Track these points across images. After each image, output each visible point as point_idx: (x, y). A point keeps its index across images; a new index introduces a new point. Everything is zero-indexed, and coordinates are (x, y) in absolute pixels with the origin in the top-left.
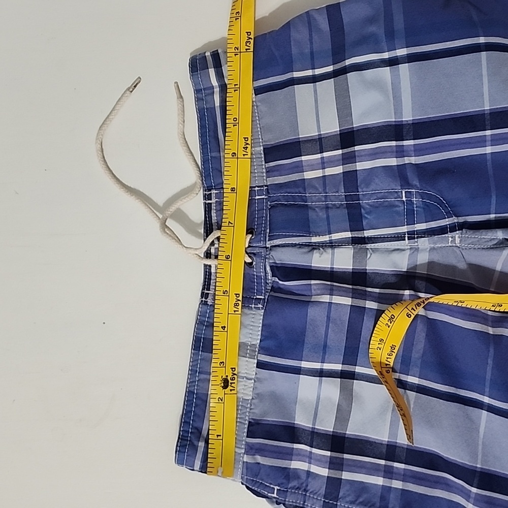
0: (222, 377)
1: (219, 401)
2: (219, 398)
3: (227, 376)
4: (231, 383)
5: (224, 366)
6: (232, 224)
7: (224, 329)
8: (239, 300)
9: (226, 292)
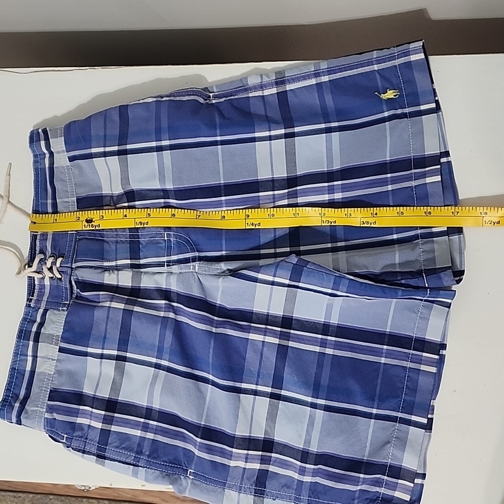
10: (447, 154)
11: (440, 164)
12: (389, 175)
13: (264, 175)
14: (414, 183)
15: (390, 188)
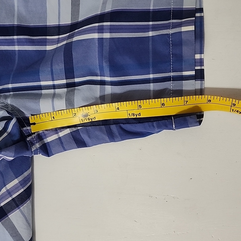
0: (89, 113)
1: (74, 114)
2: (76, 114)
3: (90, 116)
4: (86, 119)
5: (95, 113)
6: (186, 103)
7: (117, 109)
8: (137, 116)
9: (140, 107)
10: (201, 10)
11: (195, 16)
12: (151, 23)
13: (52, 21)
14: (171, 31)
15: (151, 34)
